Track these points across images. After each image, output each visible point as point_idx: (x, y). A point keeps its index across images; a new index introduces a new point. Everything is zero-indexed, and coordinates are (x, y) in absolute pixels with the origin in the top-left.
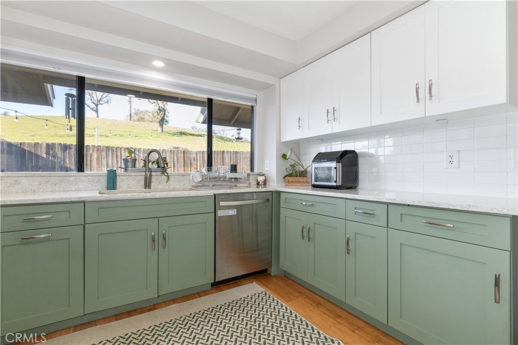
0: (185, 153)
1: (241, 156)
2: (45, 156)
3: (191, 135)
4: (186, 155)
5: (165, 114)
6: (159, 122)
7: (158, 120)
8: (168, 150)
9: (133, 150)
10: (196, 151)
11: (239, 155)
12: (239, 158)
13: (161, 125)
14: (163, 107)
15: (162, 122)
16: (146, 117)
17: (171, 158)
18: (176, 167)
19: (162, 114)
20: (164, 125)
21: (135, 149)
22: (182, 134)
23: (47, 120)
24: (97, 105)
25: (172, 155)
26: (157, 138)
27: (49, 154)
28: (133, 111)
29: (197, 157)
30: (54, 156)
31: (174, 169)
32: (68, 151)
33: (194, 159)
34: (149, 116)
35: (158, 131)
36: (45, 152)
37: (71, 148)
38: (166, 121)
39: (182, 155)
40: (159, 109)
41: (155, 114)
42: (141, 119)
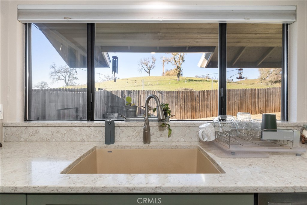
0: (192, 93)
1: (233, 93)
2: (121, 97)
3: (195, 81)
4: (192, 94)
5: (180, 70)
6: (177, 75)
7: (177, 74)
8: (181, 91)
9: (161, 92)
10: (199, 90)
11: (231, 92)
12: (231, 94)
13: (179, 77)
14: (179, 66)
15: (179, 75)
16: (171, 73)
17: (182, 96)
18: (186, 102)
19: (179, 70)
20: (180, 77)
21: (162, 91)
22: (190, 80)
23: (100, 74)
24: (149, 70)
25: (183, 94)
26: (176, 84)
27: (122, 96)
28: (165, 71)
29: (200, 95)
30: (124, 97)
31: (184, 103)
32: (130, 94)
33: (198, 96)
34: (172, 72)
35: (176, 80)
36: (121, 95)
37: (131, 93)
38: (181, 74)
39: (190, 94)
40: (177, 68)
41: (175, 71)
42: (168, 75)
